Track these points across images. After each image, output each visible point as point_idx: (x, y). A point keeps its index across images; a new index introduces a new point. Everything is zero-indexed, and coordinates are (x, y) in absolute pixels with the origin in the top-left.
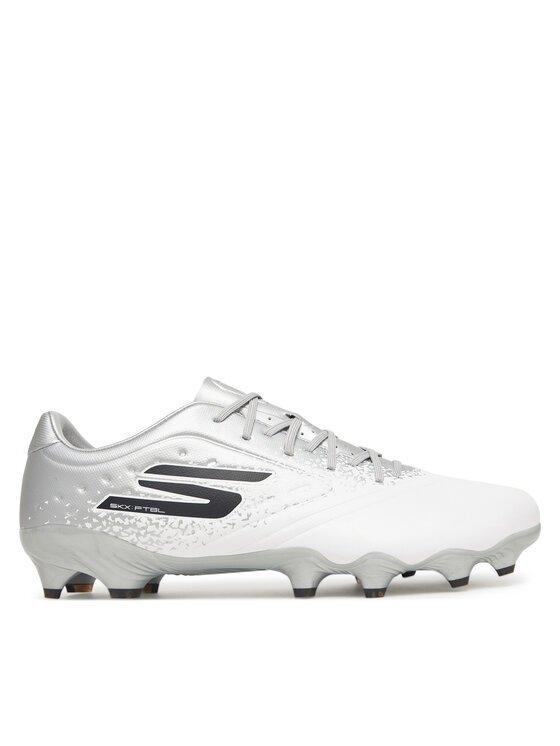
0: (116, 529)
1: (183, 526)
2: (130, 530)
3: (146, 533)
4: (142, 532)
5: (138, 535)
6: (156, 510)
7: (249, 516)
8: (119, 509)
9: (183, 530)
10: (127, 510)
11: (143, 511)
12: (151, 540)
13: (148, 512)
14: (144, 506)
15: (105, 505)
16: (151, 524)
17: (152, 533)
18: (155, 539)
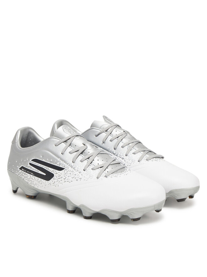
0: (23, 177)
1: (39, 181)
2: (26, 178)
3: (30, 180)
4: (29, 180)
5: (28, 180)
6: (33, 174)
7: (55, 182)
8: (24, 171)
9: (39, 182)
10: (25, 172)
11: (29, 173)
12: (31, 183)
13: (30, 174)
14: (29, 171)
15: (21, 169)
16: (31, 178)
17: (31, 181)
18: (33, 183)
